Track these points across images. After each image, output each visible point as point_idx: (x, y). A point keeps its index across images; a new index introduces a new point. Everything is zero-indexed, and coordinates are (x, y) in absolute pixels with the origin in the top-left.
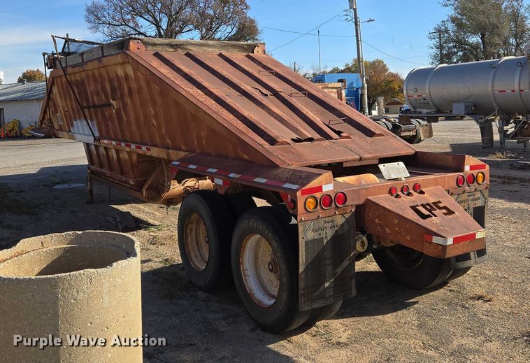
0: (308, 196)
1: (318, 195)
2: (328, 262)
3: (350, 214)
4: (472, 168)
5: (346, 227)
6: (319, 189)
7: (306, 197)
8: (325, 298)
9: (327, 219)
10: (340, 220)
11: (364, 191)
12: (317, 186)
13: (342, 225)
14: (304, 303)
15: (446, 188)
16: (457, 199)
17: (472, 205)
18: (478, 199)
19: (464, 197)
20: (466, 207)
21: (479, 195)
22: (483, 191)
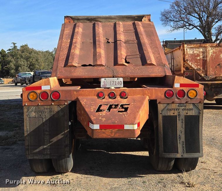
0: (30, 91)
1: (38, 91)
2: (47, 133)
3: (64, 106)
4: (181, 85)
5: (61, 114)
6: (40, 88)
7: (29, 91)
8: (44, 154)
9: (46, 107)
10: (56, 109)
11: (75, 93)
12: (38, 86)
13: (58, 112)
14: (29, 154)
15: (153, 98)
16: (166, 107)
17: (183, 113)
18: (190, 109)
19: (174, 106)
20: (176, 113)
21: (191, 106)
22: (196, 104)
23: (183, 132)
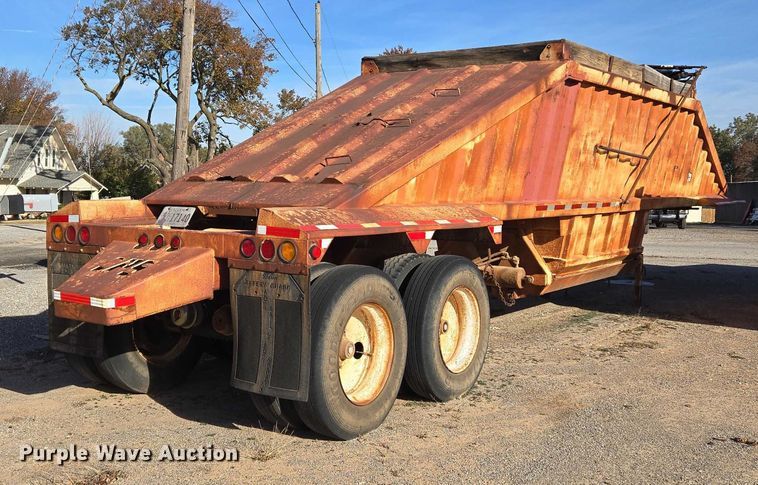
4: (269, 230)
7: (53, 224)
9: (74, 255)
12: (65, 214)
15: (222, 254)
16: (242, 277)
17: (273, 294)
18: (284, 287)
19: (256, 275)
20: (260, 294)
21: (287, 281)
22: (295, 276)
23: (272, 339)
